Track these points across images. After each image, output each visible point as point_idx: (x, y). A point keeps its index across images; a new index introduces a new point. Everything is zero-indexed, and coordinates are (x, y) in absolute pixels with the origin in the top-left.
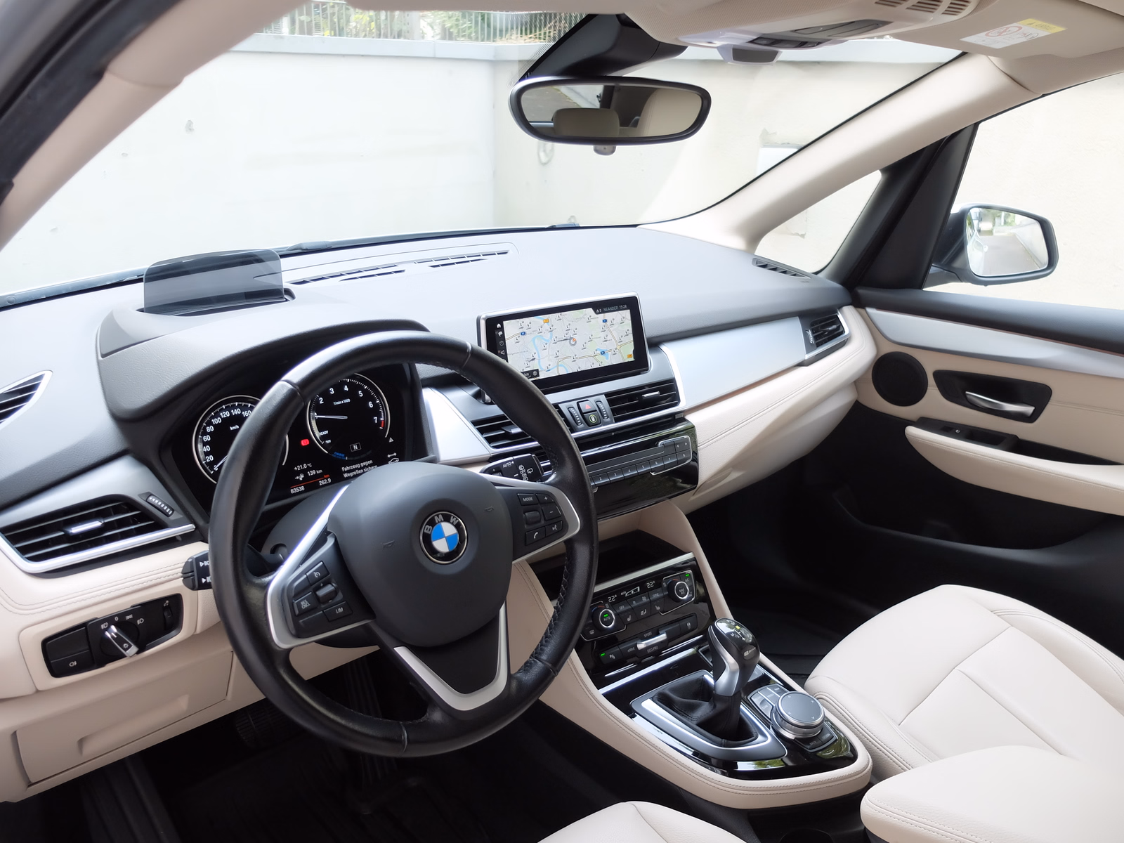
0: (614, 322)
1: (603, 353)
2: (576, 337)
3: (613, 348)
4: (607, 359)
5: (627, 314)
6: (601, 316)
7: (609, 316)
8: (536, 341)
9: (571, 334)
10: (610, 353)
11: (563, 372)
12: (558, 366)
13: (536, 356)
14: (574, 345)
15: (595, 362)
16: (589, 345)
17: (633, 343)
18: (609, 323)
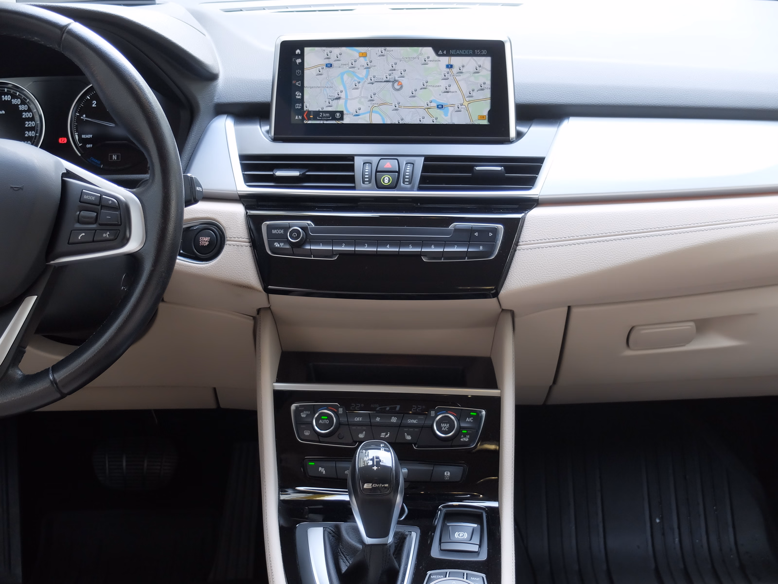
0: (464, 70)
1: (440, 107)
2: (404, 81)
3: (457, 103)
4: (446, 115)
5: (486, 62)
6: (445, 60)
7: (456, 61)
8: (345, 77)
9: (396, 75)
10: (451, 109)
11: (377, 120)
12: (371, 112)
13: (343, 95)
14: (398, 90)
15: (426, 116)
16: (420, 93)
17: (489, 101)
18: (455, 70)
